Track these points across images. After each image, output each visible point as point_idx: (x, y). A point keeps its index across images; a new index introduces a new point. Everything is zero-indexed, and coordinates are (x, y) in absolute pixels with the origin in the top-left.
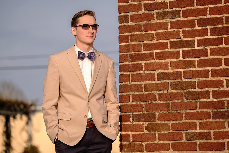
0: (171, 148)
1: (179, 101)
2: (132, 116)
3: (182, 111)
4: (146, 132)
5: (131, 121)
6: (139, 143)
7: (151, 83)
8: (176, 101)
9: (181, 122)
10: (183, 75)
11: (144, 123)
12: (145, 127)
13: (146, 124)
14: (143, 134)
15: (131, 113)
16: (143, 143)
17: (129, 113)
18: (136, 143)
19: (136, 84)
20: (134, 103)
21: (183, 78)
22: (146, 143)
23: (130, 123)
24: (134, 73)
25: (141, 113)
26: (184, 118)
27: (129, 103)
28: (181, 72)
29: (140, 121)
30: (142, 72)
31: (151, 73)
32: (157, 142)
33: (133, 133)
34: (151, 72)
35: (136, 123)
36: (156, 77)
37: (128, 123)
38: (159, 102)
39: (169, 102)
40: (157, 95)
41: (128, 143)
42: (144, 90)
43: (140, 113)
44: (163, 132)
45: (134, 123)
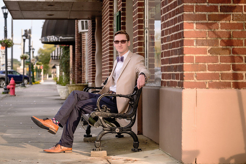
0: (231, 68)
1: (240, 30)
2: (195, 41)
3: (242, 39)
4: (209, 54)
5: (195, 45)
6: (202, 63)
7: (214, 13)
8: (237, 30)
9: (241, 47)
10: (243, 9)
11: (208, 47)
12: (208, 50)
13: (209, 48)
14: (206, 57)
15: (195, 39)
16: (206, 64)
17: (193, 39)
18: (199, 64)
19: (200, 14)
20: (198, 30)
21: (243, 11)
22: (209, 64)
23: (194, 47)
24: (198, 4)
25: (205, 38)
26: (244, 44)
27: (193, 30)
28: (242, 6)
29: (203, 45)
30: (206, 4)
31: (214, 6)
32: (219, 63)
33: (197, 55)
34: (215, 4)
35: (200, 47)
36: (219, 9)
37: (192, 47)
38: (222, 30)
39: (230, 31)
40: (220, 24)
41: (192, 63)
42: (207, 19)
43: (203, 39)
44: (224, 55)
45: (198, 47)
